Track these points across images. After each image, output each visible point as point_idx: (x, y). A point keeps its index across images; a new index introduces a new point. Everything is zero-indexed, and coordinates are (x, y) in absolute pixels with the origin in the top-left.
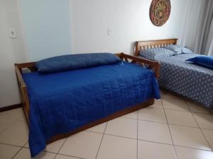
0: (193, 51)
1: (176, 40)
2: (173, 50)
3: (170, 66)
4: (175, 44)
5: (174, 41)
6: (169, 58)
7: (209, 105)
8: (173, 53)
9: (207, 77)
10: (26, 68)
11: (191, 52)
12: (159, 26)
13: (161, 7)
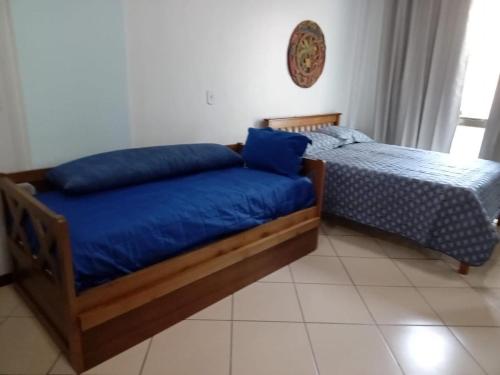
0: (372, 138)
1: (338, 115)
2: (336, 137)
3: (341, 168)
4: (336, 123)
5: (335, 119)
6: (334, 152)
7: (424, 240)
8: (337, 142)
9: (415, 186)
10: (27, 184)
11: (369, 140)
12: (305, 87)
13: (308, 48)
